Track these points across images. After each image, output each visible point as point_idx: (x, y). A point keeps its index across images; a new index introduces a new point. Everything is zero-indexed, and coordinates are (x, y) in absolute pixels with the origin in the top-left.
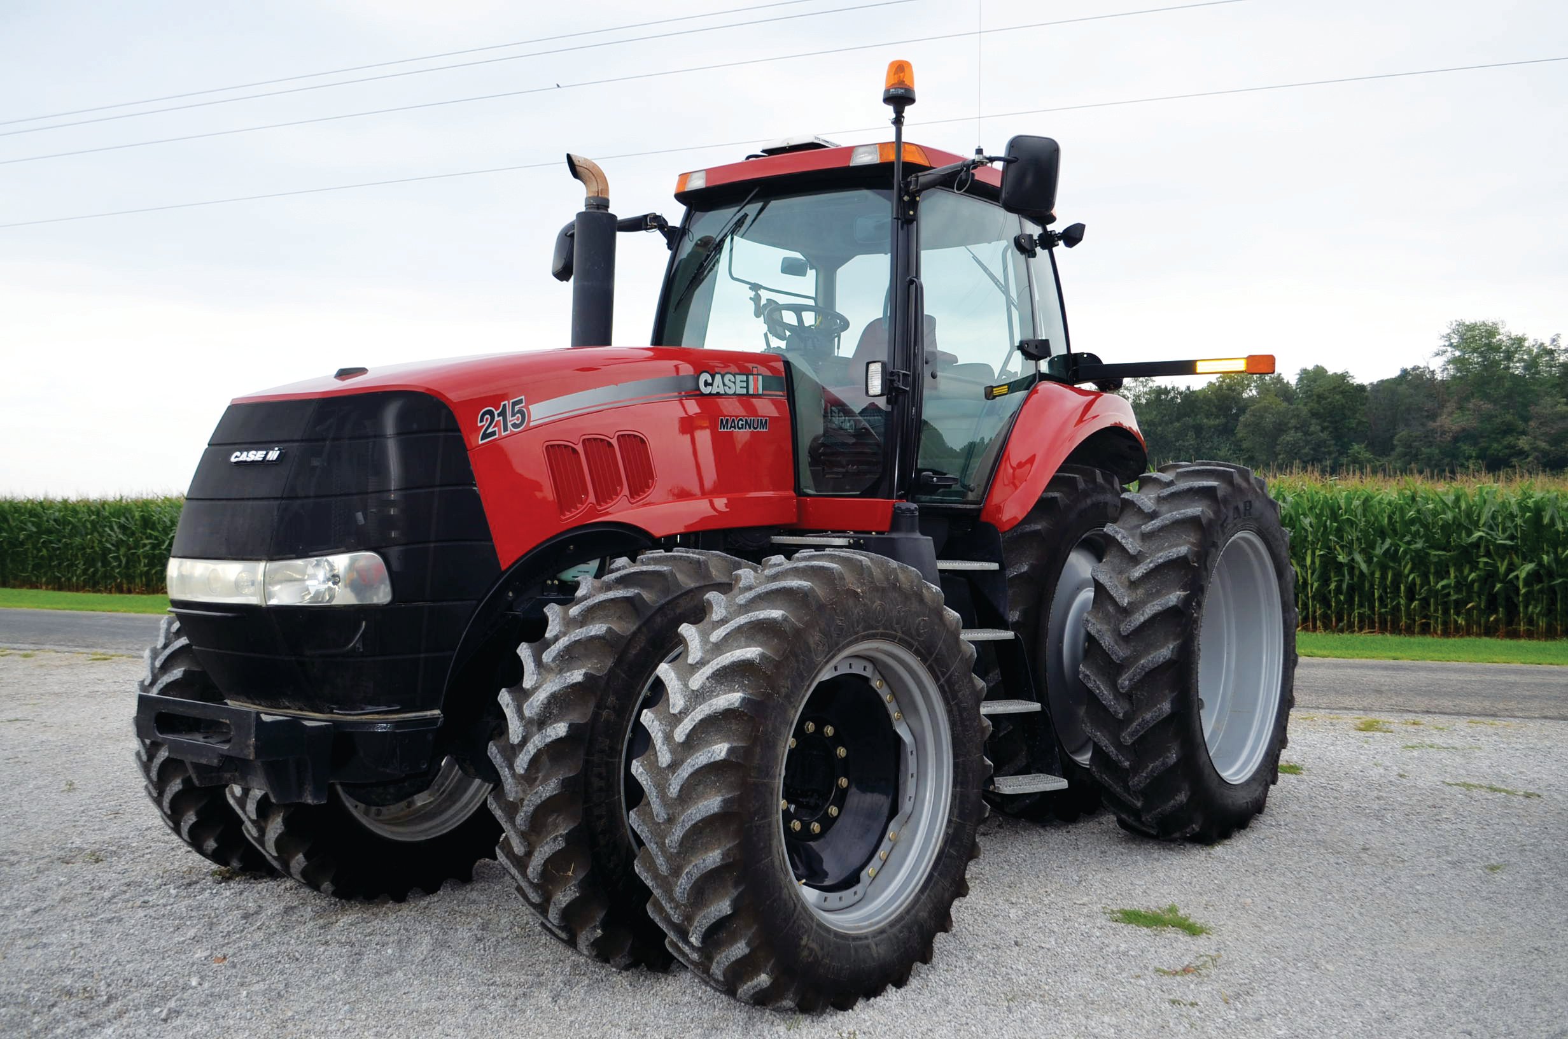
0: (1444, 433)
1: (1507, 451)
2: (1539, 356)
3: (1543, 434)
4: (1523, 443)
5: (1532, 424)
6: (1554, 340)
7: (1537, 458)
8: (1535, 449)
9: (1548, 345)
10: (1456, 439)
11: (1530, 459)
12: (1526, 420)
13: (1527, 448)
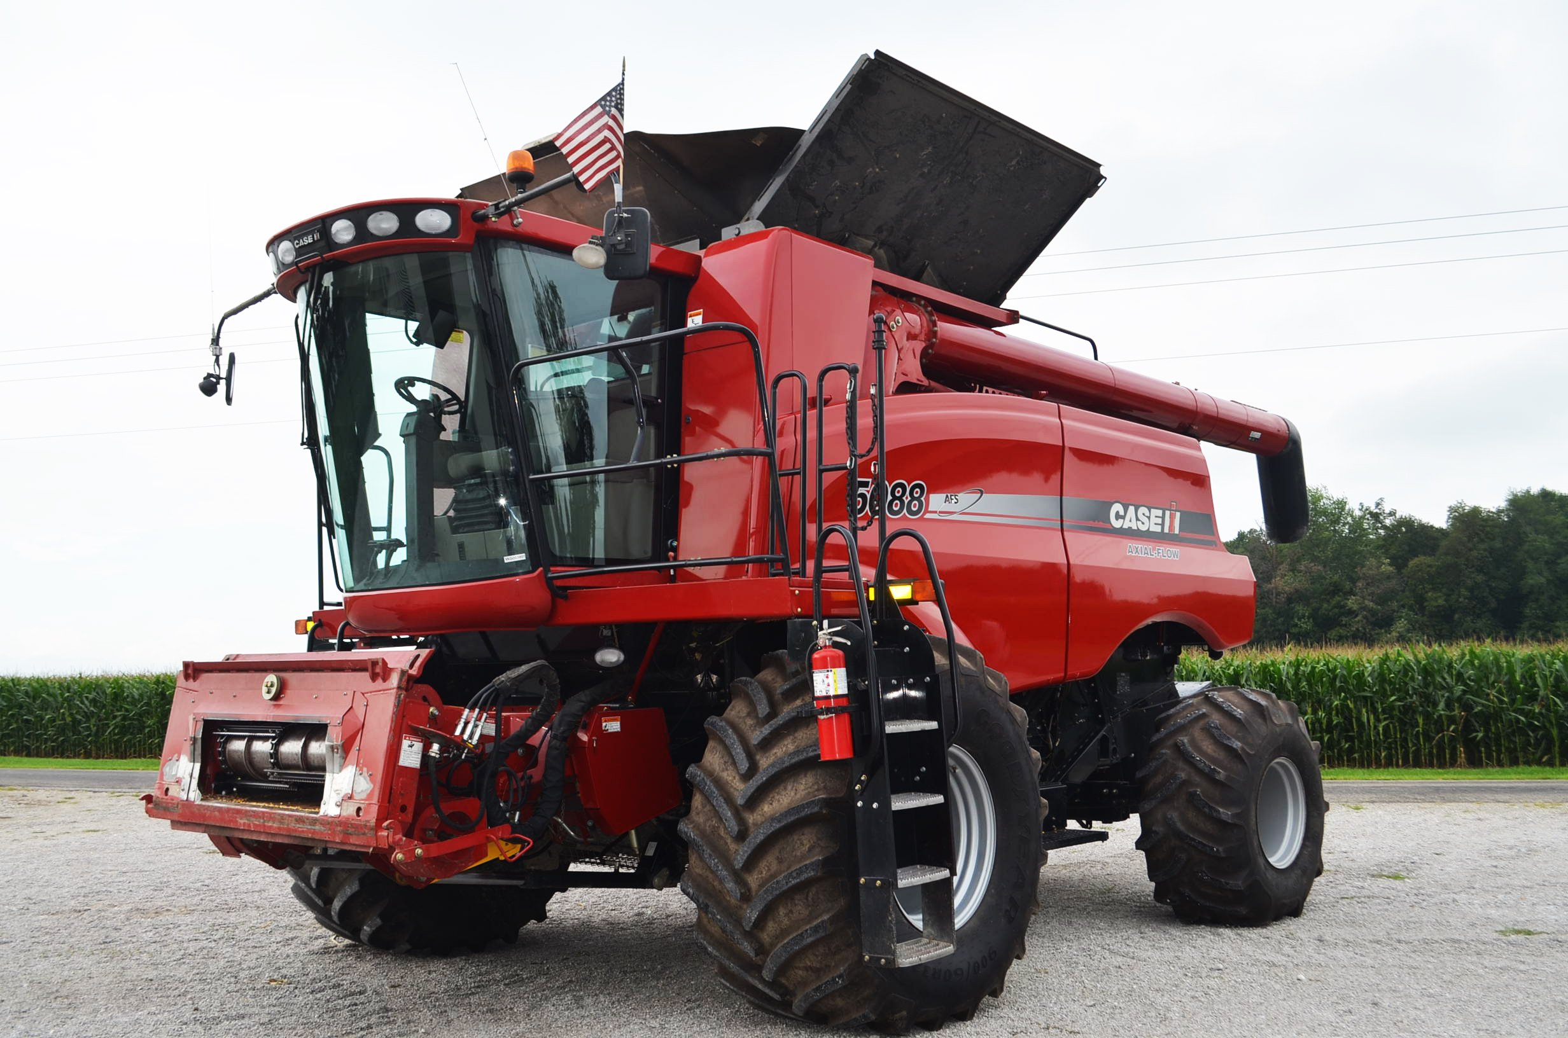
0: (1278, 594)
1: (1336, 610)
2: (1362, 518)
3: (1372, 594)
4: (1352, 603)
5: (1360, 584)
6: (1378, 504)
7: (1365, 617)
8: (1364, 608)
9: (1373, 509)
10: (1290, 600)
11: (1359, 618)
12: (1353, 581)
13: (1355, 607)
